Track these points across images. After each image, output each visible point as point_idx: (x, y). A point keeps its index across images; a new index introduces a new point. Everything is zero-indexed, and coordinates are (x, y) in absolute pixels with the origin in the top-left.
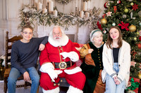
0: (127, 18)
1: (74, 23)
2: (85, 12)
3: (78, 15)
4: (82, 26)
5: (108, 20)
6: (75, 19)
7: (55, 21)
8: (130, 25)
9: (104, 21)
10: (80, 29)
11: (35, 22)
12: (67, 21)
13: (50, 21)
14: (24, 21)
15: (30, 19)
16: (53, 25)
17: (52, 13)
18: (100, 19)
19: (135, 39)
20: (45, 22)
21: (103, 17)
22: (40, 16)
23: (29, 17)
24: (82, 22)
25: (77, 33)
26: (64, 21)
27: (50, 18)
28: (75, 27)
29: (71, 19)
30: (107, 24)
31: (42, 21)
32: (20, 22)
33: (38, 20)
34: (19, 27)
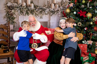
0: (85, 8)
1: (46, 13)
2: (55, 4)
3: (50, 6)
4: (53, 15)
6: (48, 10)
7: (32, 12)
8: (87, 13)
10: (51, 17)
11: (16, 13)
12: (41, 12)
13: (29, 12)
14: (8, 12)
15: (13, 11)
17: (30, 6)
19: (91, 23)
20: (25, 13)
22: (21, 8)
23: (11, 10)
24: (53, 12)
25: (50, 20)
26: (39, 11)
27: (28, 10)
28: (47, 16)
29: (44, 10)
30: (70, 13)
31: (22, 12)
32: (5, 14)
33: (19, 11)
34: (4, 17)
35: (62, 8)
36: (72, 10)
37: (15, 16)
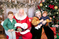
0: (53, 3)
1: (26, 6)
2: (31, 1)
4: (30, 8)
5: (43, 4)
7: (16, 6)
8: (55, 6)
9: (41, 5)
10: (29, 9)
11: (4, 7)
12: (22, 6)
13: (13, 6)
15: (2, 5)
16: (15, 8)
17: (14, 2)
18: (39, 4)
19: (58, 13)
20: (10, 7)
21: (41, 3)
22: (7, 3)
24: (30, 6)
26: (20, 6)
27: (13, 5)
28: (26, 9)
29: (24, 5)
30: (43, 6)
31: (9, 6)
33: (6, 6)
35: (36, 3)
36: (44, 4)
37: (3, 9)
